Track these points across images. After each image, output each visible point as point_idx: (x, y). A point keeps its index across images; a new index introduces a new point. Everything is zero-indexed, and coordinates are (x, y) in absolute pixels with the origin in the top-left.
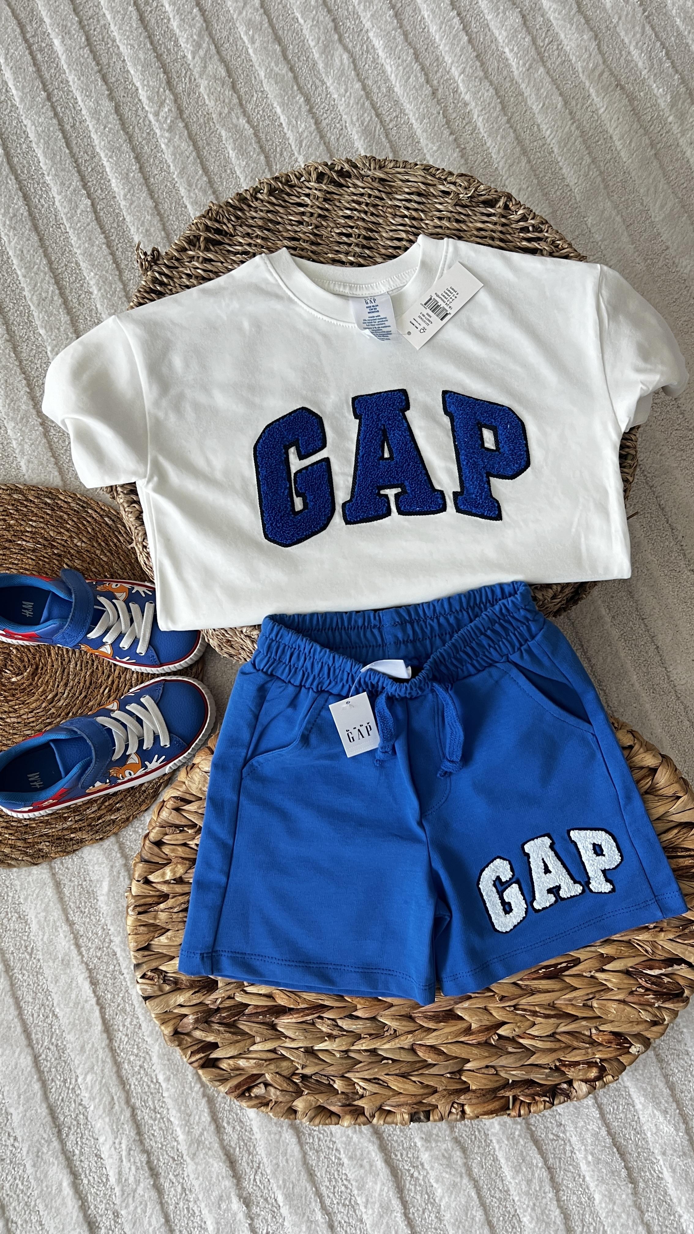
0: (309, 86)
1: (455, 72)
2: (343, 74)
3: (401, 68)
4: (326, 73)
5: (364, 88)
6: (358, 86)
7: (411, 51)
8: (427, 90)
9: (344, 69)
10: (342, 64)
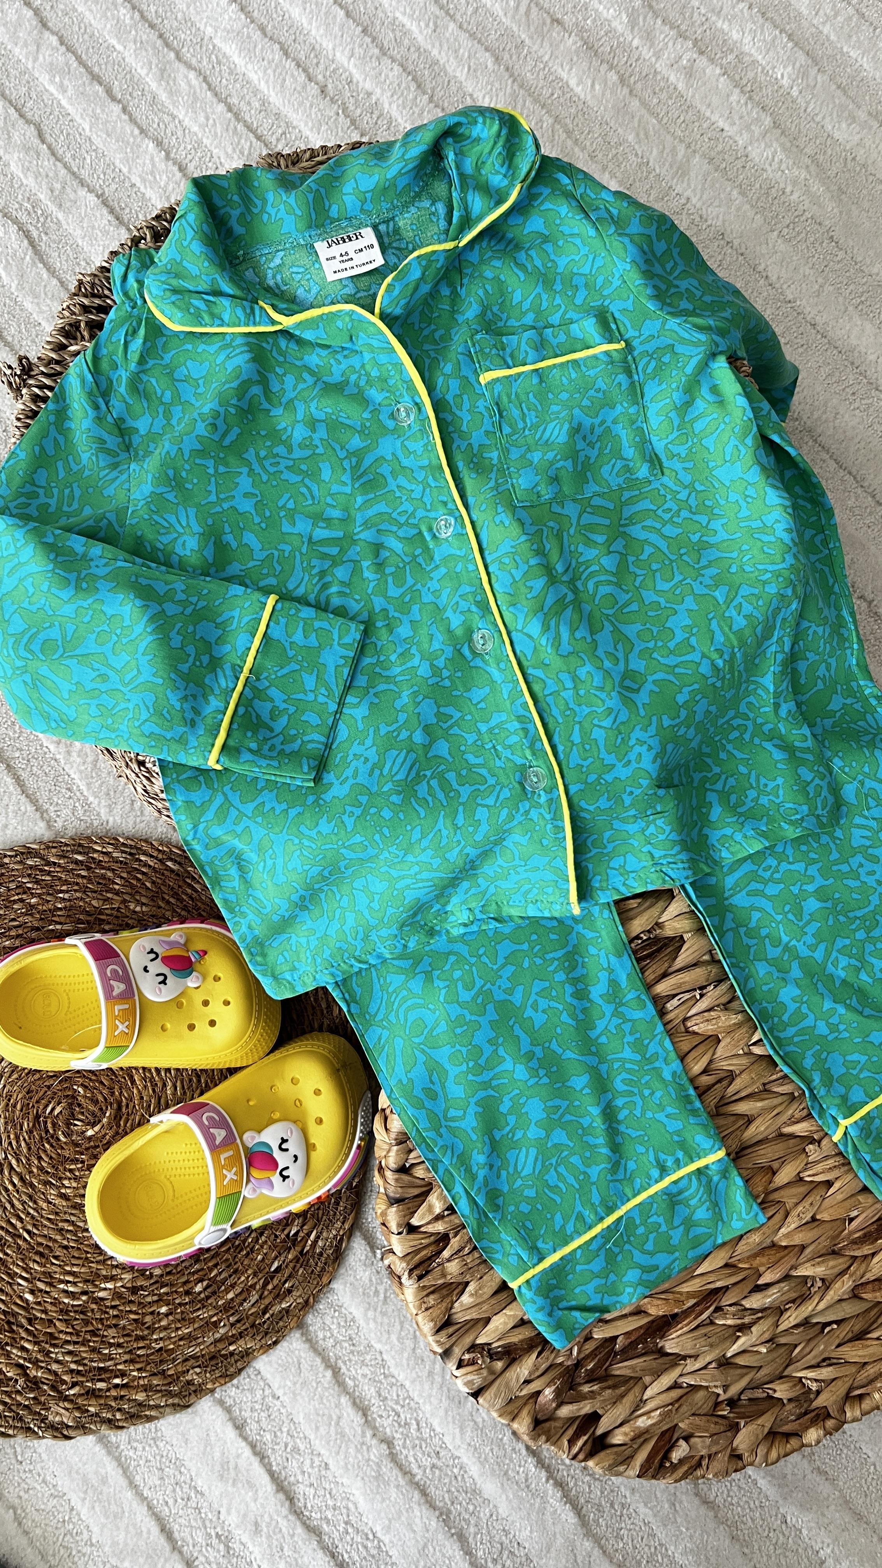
0: (155, 126)
1: (341, 58)
2: (196, 99)
3: (270, 71)
4: (174, 104)
5: (230, 110)
6: (221, 107)
7: (277, 47)
8: (312, 89)
9: (195, 93)
10: (190, 86)
